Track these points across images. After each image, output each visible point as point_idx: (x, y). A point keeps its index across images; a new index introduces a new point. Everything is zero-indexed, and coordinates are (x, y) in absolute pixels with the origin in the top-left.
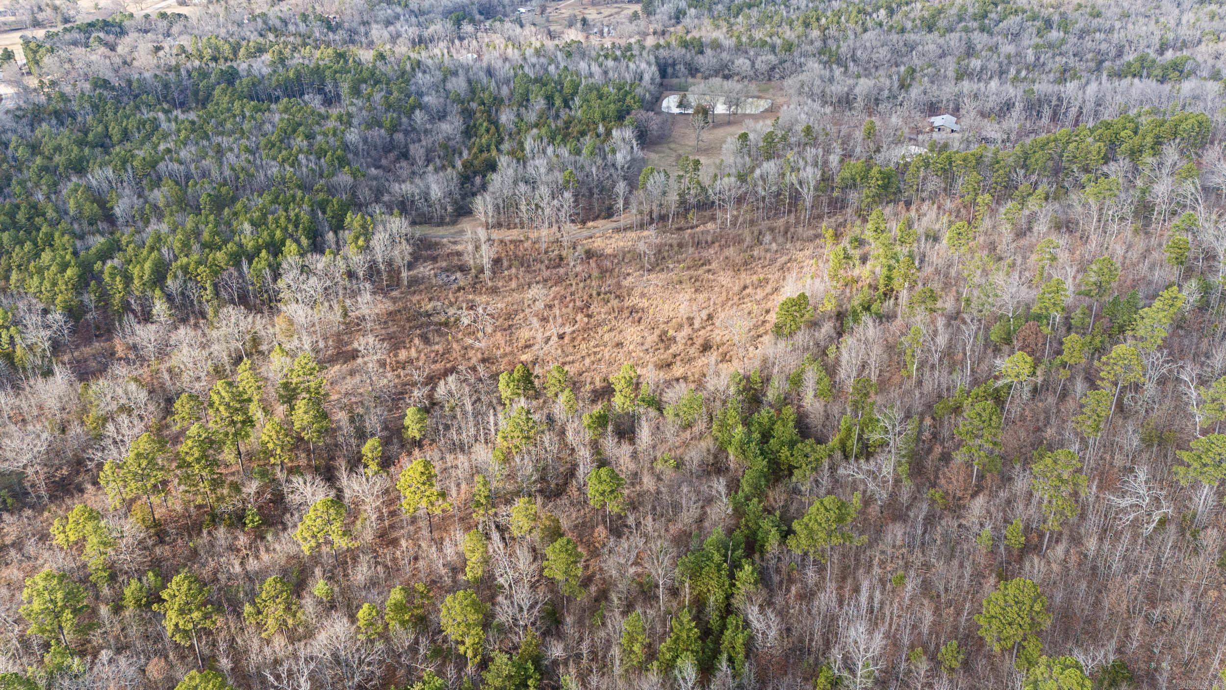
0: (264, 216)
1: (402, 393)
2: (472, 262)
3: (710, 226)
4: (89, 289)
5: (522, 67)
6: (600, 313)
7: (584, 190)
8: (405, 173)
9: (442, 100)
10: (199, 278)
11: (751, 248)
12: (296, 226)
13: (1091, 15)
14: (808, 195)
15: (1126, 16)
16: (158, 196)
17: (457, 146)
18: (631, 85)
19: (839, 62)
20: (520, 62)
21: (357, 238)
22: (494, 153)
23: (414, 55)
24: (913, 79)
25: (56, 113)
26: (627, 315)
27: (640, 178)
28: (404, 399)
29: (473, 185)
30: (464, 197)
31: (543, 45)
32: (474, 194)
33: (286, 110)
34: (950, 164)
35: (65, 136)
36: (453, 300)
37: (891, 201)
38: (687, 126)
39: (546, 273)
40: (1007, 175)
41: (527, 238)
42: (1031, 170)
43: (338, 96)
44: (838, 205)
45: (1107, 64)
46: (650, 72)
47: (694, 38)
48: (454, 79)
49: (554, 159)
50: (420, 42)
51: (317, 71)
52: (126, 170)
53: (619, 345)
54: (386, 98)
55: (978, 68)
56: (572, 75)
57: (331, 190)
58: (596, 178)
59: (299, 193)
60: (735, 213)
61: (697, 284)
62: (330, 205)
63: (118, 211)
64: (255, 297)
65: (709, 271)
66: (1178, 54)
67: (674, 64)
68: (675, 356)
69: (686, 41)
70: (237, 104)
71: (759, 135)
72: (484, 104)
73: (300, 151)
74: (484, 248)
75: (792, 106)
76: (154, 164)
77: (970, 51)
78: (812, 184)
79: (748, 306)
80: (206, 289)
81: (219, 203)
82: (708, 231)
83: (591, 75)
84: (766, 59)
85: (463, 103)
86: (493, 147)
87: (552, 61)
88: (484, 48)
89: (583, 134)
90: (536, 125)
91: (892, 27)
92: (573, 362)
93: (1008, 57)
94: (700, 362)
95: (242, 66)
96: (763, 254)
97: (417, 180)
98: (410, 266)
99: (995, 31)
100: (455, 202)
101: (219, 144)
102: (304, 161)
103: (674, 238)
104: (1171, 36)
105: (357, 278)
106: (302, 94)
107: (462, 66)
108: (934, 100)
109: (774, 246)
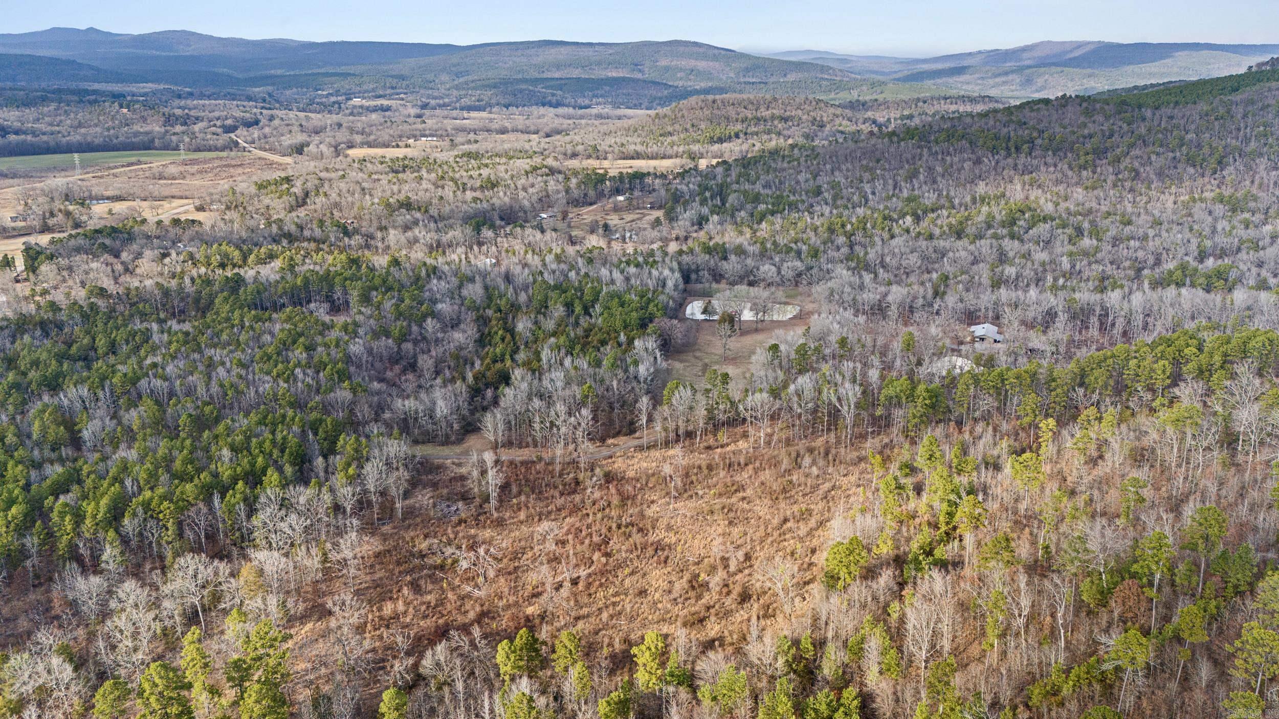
0: (248, 439)
1: (383, 660)
2: (476, 490)
3: (742, 445)
4: (34, 531)
5: (541, 273)
6: (619, 551)
7: (604, 405)
8: (410, 387)
9: (456, 307)
10: (161, 516)
11: (789, 472)
12: (283, 451)
13: (1121, 222)
14: (848, 413)
15: (1157, 223)
16: (133, 417)
17: (469, 356)
18: (654, 292)
19: (867, 267)
20: (540, 268)
21: (349, 465)
22: (508, 363)
23: (429, 261)
24: (947, 286)
25: (43, 325)
26: (652, 553)
27: (665, 392)
28: (383, 668)
29: (483, 398)
30: (472, 412)
31: (563, 251)
32: (485, 409)
33: (289, 319)
34: (1003, 381)
35: (45, 349)
36: (452, 536)
37: (940, 421)
38: (713, 334)
39: (560, 501)
40: (1066, 394)
41: (540, 459)
42: (1091, 388)
43: (347, 303)
44: (882, 424)
45: (1146, 272)
46: (673, 279)
47: (717, 244)
48: (470, 286)
49: (573, 372)
50: (438, 246)
51: (327, 278)
52: (103, 389)
53: (642, 593)
54: (397, 306)
55: (1013, 276)
56: (592, 282)
57: (326, 408)
58: (617, 392)
59: (290, 413)
60: (769, 430)
61: (732, 515)
62: (324, 425)
63: (86, 434)
64: (226, 535)
65: (744, 499)
66: (1220, 262)
67: (697, 271)
68: (708, 608)
69: (709, 248)
70: (237, 313)
71: (790, 345)
72: (500, 311)
73: (299, 364)
74: (491, 473)
75: (823, 315)
76: (135, 381)
77: (1002, 258)
78: (853, 401)
79: (790, 544)
80: (167, 529)
81: (201, 423)
82: (741, 451)
83: (613, 282)
84: (792, 265)
85: (478, 309)
86: (508, 357)
87: (572, 267)
88: (503, 254)
89: (603, 343)
90: (554, 334)
91: (919, 233)
92: (588, 616)
93: (1043, 264)
94: (739, 617)
95: (248, 273)
96: (803, 479)
97: (423, 395)
98: (407, 495)
99: (1026, 237)
100: (464, 418)
101: (211, 358)
102: (301, 376)
103: (702, 459)
104: (1208, 243)
105: (344, 512)
106: (309, 302)
107: (479, 272)
108: (972, 308)
109: (815, 470)
